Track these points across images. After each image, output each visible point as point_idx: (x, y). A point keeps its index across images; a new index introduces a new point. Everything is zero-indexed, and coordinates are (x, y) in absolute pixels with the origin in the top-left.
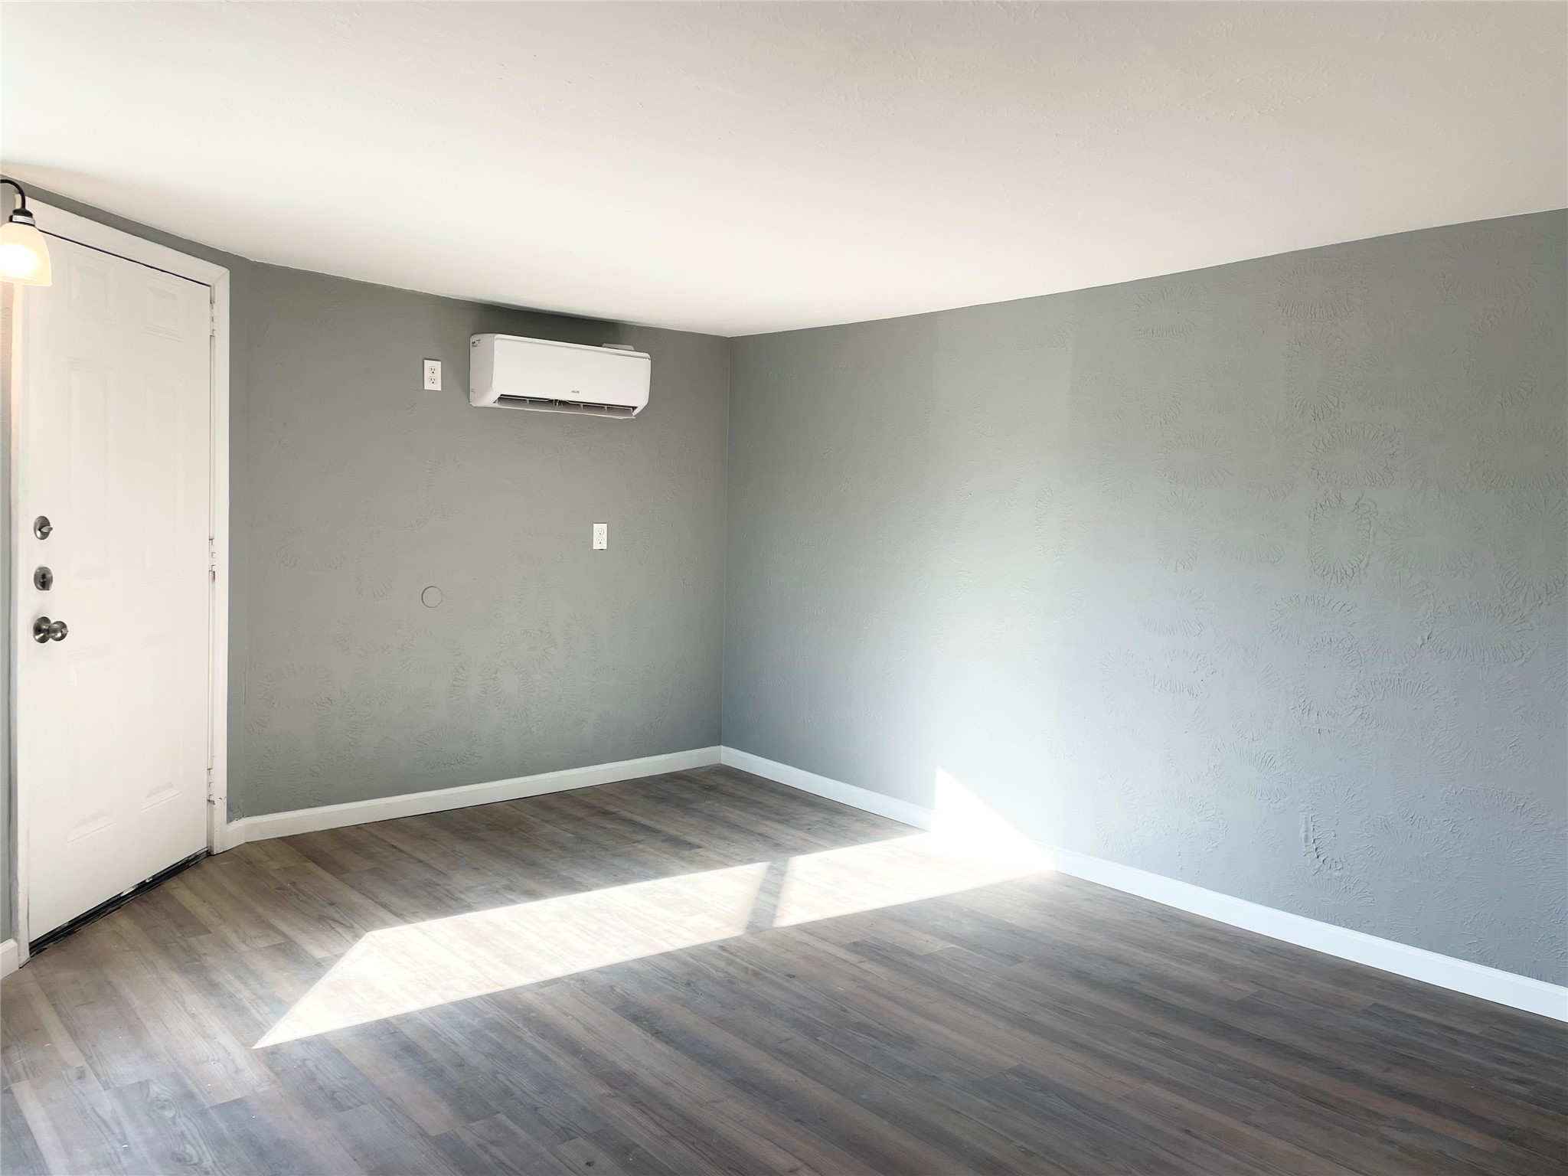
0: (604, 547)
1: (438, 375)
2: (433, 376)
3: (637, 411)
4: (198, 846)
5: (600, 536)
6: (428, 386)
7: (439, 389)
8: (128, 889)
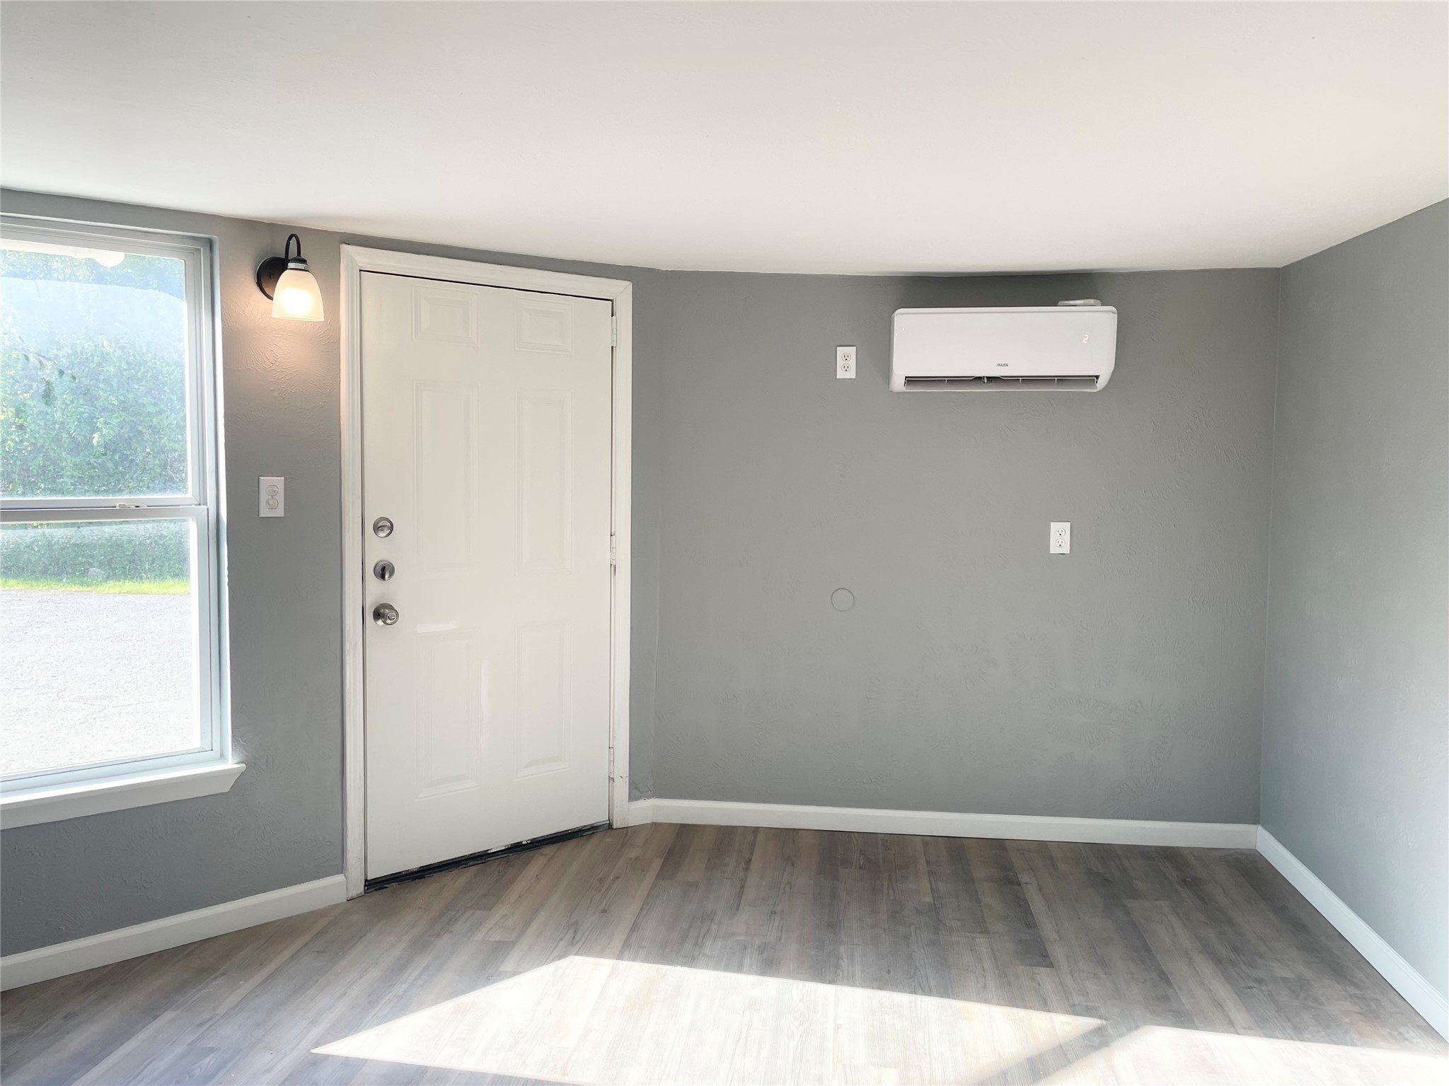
0: (1066, 550)
1: (852, 362)
2: (846, 363)
3: (1101, 383)
4: (599, 817)
5: (1060, 537)
6: (841, 374)
7: (854, 376)
8: (499, 847)
